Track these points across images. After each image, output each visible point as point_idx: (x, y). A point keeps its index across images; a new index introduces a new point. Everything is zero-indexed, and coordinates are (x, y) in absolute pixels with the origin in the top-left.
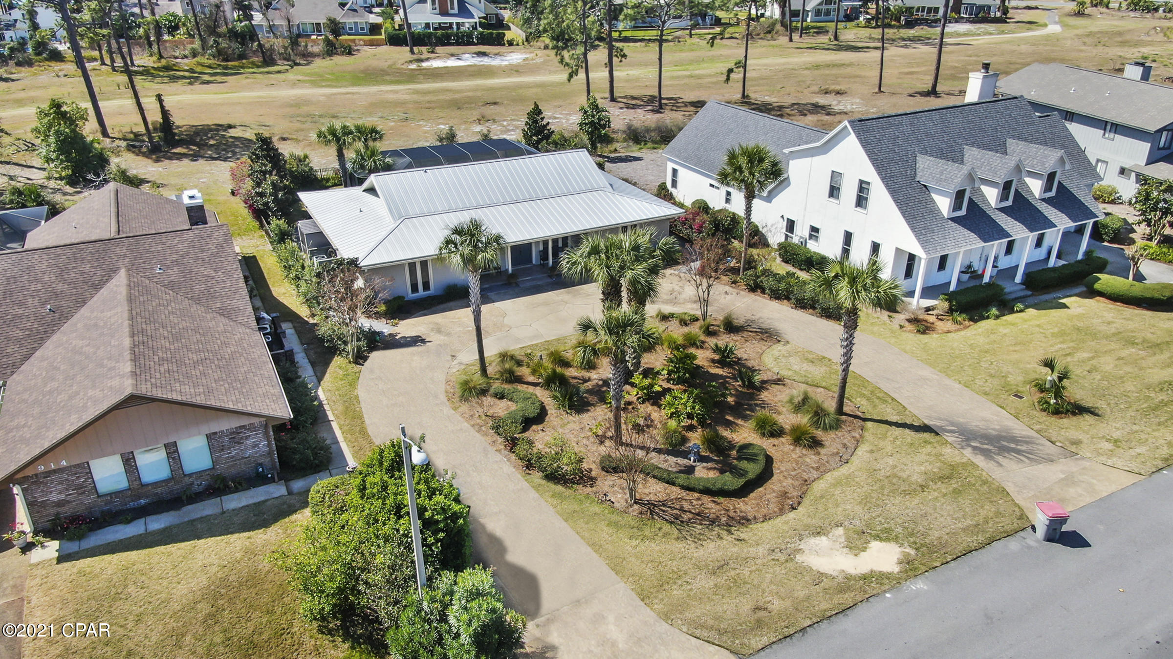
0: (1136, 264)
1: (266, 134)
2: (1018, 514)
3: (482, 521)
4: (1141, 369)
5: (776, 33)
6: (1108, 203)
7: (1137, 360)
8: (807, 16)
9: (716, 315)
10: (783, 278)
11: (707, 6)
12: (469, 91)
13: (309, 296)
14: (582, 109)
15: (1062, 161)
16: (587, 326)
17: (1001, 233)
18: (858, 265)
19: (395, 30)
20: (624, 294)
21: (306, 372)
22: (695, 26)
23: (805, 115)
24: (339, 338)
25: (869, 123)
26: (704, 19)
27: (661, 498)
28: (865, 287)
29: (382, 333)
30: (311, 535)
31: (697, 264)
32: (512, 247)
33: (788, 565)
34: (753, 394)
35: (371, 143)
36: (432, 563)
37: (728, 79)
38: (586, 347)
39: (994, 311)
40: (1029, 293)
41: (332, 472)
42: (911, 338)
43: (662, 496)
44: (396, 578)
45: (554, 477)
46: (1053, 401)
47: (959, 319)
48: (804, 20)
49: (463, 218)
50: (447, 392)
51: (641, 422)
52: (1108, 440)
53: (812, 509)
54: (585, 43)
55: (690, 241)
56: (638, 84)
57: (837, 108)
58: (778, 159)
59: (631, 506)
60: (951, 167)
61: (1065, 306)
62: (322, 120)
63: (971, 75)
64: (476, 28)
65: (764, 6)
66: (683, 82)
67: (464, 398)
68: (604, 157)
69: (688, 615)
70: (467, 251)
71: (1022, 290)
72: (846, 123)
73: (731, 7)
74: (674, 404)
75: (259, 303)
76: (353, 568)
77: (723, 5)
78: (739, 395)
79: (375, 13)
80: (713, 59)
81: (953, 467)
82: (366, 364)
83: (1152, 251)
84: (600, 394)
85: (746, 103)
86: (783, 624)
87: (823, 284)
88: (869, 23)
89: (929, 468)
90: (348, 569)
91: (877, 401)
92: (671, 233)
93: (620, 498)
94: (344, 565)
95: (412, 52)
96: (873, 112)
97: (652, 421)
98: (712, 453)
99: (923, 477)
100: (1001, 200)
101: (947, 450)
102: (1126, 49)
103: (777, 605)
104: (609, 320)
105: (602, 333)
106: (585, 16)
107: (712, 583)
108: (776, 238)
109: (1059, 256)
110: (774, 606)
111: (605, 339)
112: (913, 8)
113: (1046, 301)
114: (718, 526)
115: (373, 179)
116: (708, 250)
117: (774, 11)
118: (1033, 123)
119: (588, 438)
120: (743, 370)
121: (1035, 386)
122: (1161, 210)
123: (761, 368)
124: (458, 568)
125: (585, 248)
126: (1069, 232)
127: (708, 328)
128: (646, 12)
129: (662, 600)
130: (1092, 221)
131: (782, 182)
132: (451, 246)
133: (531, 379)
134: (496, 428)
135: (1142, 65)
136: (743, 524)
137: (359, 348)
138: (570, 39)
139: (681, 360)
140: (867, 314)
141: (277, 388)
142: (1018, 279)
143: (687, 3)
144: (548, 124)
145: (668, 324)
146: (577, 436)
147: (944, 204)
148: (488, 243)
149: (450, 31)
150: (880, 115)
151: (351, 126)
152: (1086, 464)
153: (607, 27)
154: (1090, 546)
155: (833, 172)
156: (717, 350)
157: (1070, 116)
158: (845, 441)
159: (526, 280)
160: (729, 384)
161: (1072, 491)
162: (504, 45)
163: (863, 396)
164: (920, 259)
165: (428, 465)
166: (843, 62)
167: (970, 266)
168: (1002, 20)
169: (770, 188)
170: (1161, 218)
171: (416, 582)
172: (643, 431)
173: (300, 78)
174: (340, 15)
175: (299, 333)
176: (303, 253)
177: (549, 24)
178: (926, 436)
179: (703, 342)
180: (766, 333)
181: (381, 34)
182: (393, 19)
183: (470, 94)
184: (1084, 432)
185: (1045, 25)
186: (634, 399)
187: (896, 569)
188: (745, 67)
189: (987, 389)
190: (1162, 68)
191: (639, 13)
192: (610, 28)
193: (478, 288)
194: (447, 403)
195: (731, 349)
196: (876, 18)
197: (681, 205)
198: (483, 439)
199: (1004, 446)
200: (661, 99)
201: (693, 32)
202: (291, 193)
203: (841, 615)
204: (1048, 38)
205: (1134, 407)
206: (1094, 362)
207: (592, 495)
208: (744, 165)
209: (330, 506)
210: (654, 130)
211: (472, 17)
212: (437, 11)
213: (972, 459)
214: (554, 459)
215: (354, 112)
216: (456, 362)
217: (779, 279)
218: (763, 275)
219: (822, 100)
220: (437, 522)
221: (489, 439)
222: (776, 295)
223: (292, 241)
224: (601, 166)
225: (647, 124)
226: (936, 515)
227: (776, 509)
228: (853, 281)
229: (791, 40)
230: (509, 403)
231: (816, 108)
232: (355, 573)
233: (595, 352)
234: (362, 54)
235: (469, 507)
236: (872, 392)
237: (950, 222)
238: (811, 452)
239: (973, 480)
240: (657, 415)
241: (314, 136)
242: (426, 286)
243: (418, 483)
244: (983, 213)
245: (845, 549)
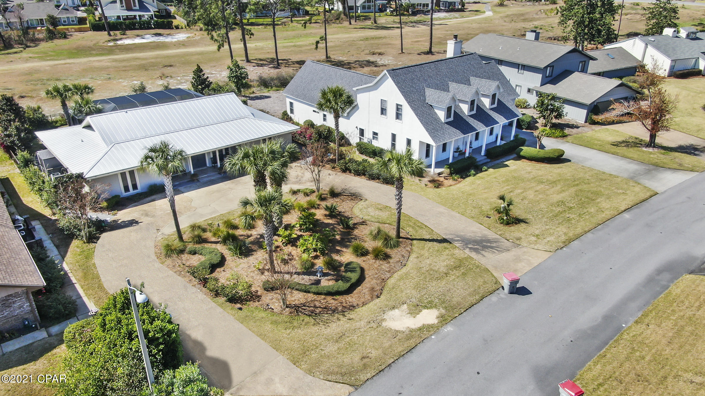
0: (540, 140)
1: (9, 94)
2: (495, 281)
3: (188, 332)
4: (547, 196)
5: (342, 19)
6: (524, 108)
7: (544, 191)
8: (358, 10)
9: (325, 188)
10: (360, 163)
11: (299, 3)
12: (152, 58)
13: (50, 201)
14: (229, 67)
15: (498, 87)
16: (246, 203)
17: (473, 129)
18: (400, 152)
19: (96, 21)
20: (268, 181)
21: (53, 252)
22: (294, 16)
23: (363, 67)
24: (75, 228)
25: (398, 71)
26: (299, 12)
27: (302, 302)
28: (405, 164)
29: (106, 221)
30: (69, 364)
31: (310, 159)
32: (192, 157)
33: (378, 329)
34: (349, 232)
35: (85, 96)
36: (157, 367)
37: (317, 47)
38: (246, 216)
39: (473, 172)
40: (489, 160)
41: (79, 317)
42: (432, 191)
43: (303, 301)
44: (133, 382)
45: (233, 299)
46: (505, 218)
47: (456, 178)
48: (356, 12)
49: (156, 141)
50: (156, 253)
51: (286, 257)
52: (534, 236)
53: (388, 296)
54: (226, 27)
55: (305, 145)
56: (262, 51)
57: (380, 63)
58: (350, 94)
59: (284, 309)
60: (443, 94)
61: (507, 166)
62: (49, 83)
63: (448, 42)
64: (152, 18)
65: (333, 4)
66: (290, 50)
67: (168, 255)
68: (246, 97)
69: (323, 368)
70: (160, 162)
71: (485, 159)
72: (385, 72)
73: (313, 4)
74: (305, 244)
75: (13, 209)
76: (101, 381)
77: (309, 3)
78: (342, 234)
79: (81, 11)
80: (307, 35)
81: (460, 261)
82: (98, 242)
83: (547, 132)
84: (259, 243)
85: (329, 61)
86: (378, 364)
87: (382, 165)
88: (393, 13)
89: (449, 262)
90: (98, 382)
91: (417, 228)
92: (294, 141)
93: (277, 306)
94: (95, 380)
95: (110, 35)
96: (400, 65)
97: (293, 256)
98: (330, 270)
99: (446, 268)
100: (471, 111)
101: (457, 251)
102: (526, 23)
103: (374, 354)
104: (260, 198)
105: (256, 206)
106: (223, 10)
107: (336, 348)
108: (354, 140)
109: (502, 139)
110: (372, 355)
111: (258, 210)
112: (415, 4)
113: (498, 164)
114: (337, 313)
115: (89, 120)
116: (316, 150)
117: (338, 7)
118: (482, 67)
119: (254, 271)
120: (343, 218)
121: (496, 211)
122: (550, 110)
123: (353, 216)
124: (175, 367)
125: (240, 154)
126: (505, 126)
127: (321, 196)
128: (263, 7)
129: (306, 361)
130: (516, 119)
131: (354, 107)
132: (149, 160)
133: (213, 239)
134: (193, 274)
135: (535, 31)
136: (351, 310)
137: (90, 233)
138: (217, 24)
139: (307, 217)
140: (408, 180)
141: (32, 266)
142: (483, 153)
143: (287, 2)
144: (208, 77)
145: (297, 196)
146: (246, 272)
147: (441, 115)
148: (174, 157)
149: (134, 21)
150: (403, 66)
151: (70, 84)
152: (525, 249)
153: (239, 17)
154: (532, 293)
155: (381, 100)
156: (327, 208)
157: (501, 62)
158: (403, 253)
159: (204, 177)
160: (337, 228)
161: (520, 265)
162: (173, 28)
163: (410, 226)
164: (433, 146)
165: (148, 302)
166: (380, 36)
167: (458, 148)
168: (462, 10)
169: (348, 111)
170: (550, 114)
171: (147, 381)
172: (288, 263)
173: (31, 55)
174: (56, 13)
175: (45, 227)
176: (42, 173)
177: (201, 15)
178: (445, 244)
179: (319, 205)
180: (354, 195)
181: (86, 24)
182: (94, 14)
183: (153, 60)
184: (522, 232)
185: (484, 12)
186: (281, 244)
187: (436, 321)
188: (326, 39)
189: (473, 215)
190: (545, 32)
191: (258, 8)
192: (241, 17)
193: (171, 185)
194: (157, 260)
195: (335, 207)
196: (395, 10)
197: (297, 124)
198: (183, 279)
199: (484, 245)
200: (278, 60)
201: (293, 19)
202: (30, 132)
203: (409, 353)
204: (486, 20)
205: (546, 216)
206: (524, 194)
207: (259, 307)
208: (331, 98)
209: (80, 341)
210: (276, 79)
211: (149, 11)
212: (125, 8)
213: (469, 254)
214: (233, 288)
215: (72, 76)
216: (160, 233)
217: (359, 164)
218: (349, 162)
219: (372, 58)
220: (158, 338)
221: (187, 279)
222: (358, 173)
223: (34, 165)
224: (245, 103)
225: (271, 75)
226: (455, 289)
227: (369, 298)
228: (398, 162)
229: (350, 24)
230: (200, 256)
231: (369, 63)
232: (103, 383)
233: (253, 218)
234: (74, 37)
235: (178, 325)
236: (414, 223)
237: (446, 125)
238: (385, 262)
239: (471, 267)
240: (295, 251)
241: (43, 94)
242: (135, 187)
243: (142, 315)
244: (462, 118)
245: (408, 315)
